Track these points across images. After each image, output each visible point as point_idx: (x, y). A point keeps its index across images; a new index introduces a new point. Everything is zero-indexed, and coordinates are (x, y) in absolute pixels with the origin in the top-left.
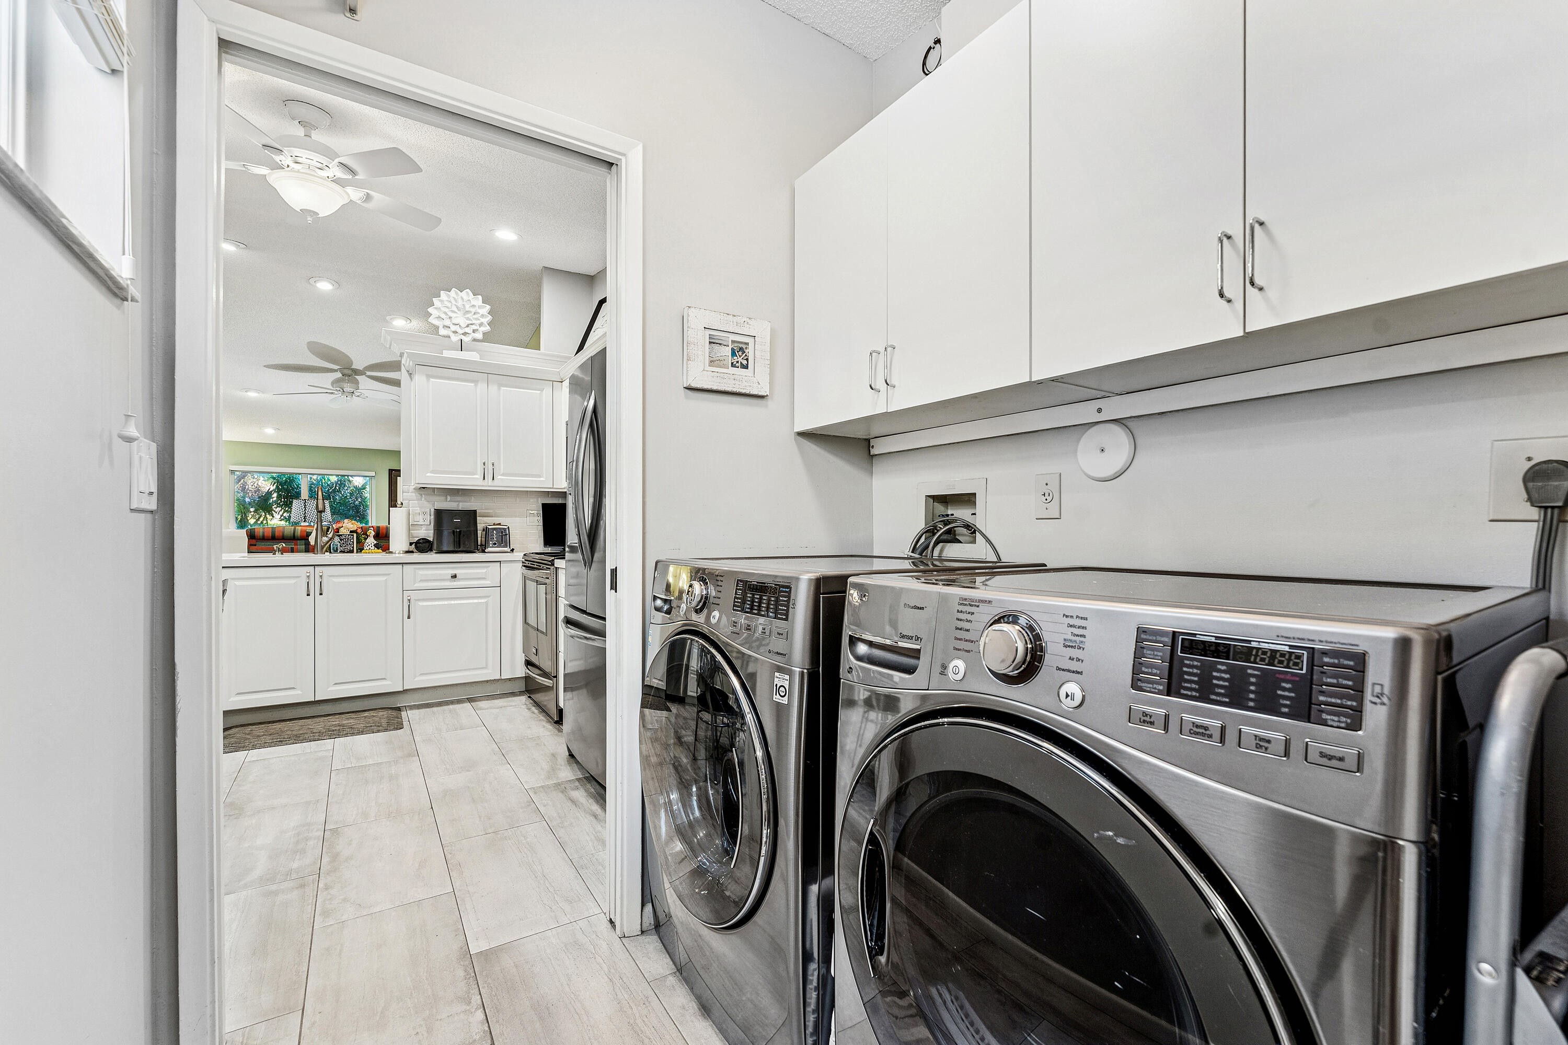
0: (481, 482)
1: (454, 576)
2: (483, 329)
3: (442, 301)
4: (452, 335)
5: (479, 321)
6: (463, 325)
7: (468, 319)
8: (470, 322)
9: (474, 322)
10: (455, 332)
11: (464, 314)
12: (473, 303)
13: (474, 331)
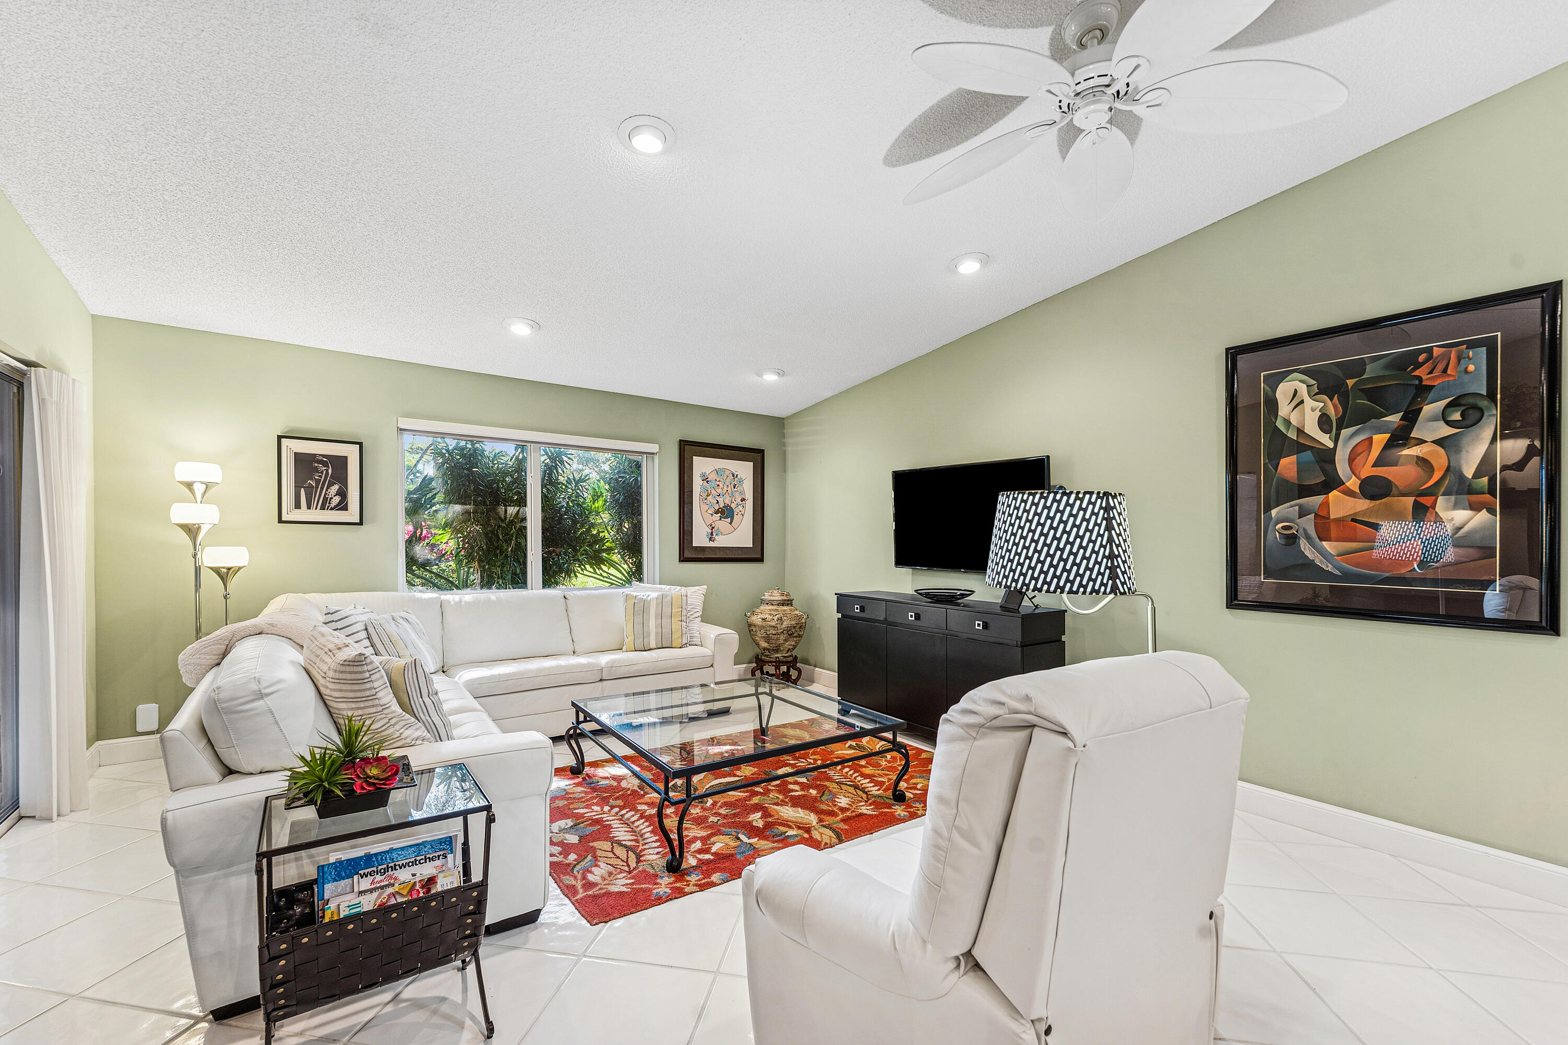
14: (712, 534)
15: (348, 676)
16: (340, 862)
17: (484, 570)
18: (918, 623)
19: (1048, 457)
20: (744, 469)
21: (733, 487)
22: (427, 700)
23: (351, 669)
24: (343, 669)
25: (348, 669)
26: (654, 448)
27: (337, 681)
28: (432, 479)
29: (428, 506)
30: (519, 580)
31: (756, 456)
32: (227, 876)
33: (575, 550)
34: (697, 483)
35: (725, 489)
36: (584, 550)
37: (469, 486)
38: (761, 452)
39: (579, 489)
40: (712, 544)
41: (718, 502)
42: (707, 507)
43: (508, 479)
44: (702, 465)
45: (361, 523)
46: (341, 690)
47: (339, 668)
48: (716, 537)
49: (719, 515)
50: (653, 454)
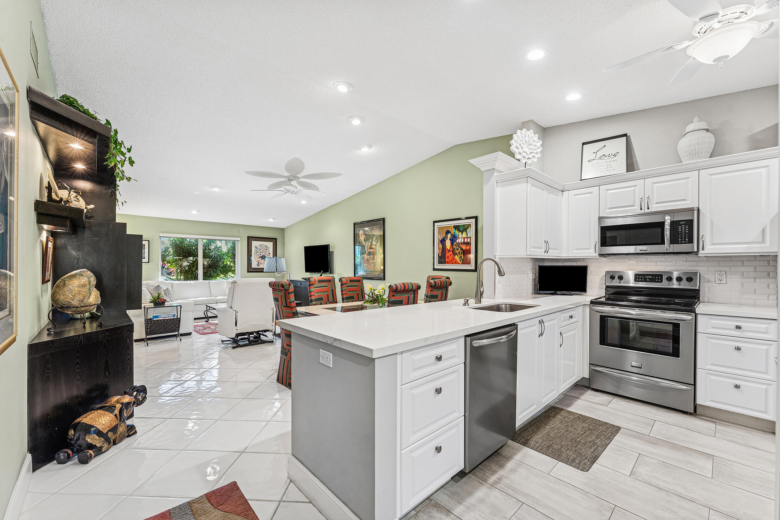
0: (544, 254)
1: (571, 317)
2: (537, 156)
3: (518, 136)
4: (522, 159)
5: (536, 151)
6: (528, 153)
7: (530, 149)
8: (532, 151)
9: (534, 151)
10: (524, 157)
11: (528, 146)
12: (534, 139)
13: (534, 157)
14: (258, 264)
15: (156, 289)
16: (156, 316)
17: (185, 276)
18: (301, 286)
19: (329, 245)
20: (270, 245)
21: (266, 250)
22: (170, 296)
23: (157, 288)
24: (155, 288)
25: (156, 288)
26: (239, 239)
27: (154, 290)
28: (168, 248)
29: (167, 256)
30: (196, 278)
31: (274, 240)
32: (137, 318)
33: (216, 270)
34: (253, 249)
35: (263, 250)
36: (219, 269)
37: (181, 250)
38: (276, 239)
39: (219, 250)
40: (258, 267)
41: (260, 254)
42: (257, 256)
43: (194, 248)
44: (255, 244)
45: (149, 262)
46: (154, 292)
47: (154, 288)
48: (260, 265)
49: (261, 258)
50: (239, 240)
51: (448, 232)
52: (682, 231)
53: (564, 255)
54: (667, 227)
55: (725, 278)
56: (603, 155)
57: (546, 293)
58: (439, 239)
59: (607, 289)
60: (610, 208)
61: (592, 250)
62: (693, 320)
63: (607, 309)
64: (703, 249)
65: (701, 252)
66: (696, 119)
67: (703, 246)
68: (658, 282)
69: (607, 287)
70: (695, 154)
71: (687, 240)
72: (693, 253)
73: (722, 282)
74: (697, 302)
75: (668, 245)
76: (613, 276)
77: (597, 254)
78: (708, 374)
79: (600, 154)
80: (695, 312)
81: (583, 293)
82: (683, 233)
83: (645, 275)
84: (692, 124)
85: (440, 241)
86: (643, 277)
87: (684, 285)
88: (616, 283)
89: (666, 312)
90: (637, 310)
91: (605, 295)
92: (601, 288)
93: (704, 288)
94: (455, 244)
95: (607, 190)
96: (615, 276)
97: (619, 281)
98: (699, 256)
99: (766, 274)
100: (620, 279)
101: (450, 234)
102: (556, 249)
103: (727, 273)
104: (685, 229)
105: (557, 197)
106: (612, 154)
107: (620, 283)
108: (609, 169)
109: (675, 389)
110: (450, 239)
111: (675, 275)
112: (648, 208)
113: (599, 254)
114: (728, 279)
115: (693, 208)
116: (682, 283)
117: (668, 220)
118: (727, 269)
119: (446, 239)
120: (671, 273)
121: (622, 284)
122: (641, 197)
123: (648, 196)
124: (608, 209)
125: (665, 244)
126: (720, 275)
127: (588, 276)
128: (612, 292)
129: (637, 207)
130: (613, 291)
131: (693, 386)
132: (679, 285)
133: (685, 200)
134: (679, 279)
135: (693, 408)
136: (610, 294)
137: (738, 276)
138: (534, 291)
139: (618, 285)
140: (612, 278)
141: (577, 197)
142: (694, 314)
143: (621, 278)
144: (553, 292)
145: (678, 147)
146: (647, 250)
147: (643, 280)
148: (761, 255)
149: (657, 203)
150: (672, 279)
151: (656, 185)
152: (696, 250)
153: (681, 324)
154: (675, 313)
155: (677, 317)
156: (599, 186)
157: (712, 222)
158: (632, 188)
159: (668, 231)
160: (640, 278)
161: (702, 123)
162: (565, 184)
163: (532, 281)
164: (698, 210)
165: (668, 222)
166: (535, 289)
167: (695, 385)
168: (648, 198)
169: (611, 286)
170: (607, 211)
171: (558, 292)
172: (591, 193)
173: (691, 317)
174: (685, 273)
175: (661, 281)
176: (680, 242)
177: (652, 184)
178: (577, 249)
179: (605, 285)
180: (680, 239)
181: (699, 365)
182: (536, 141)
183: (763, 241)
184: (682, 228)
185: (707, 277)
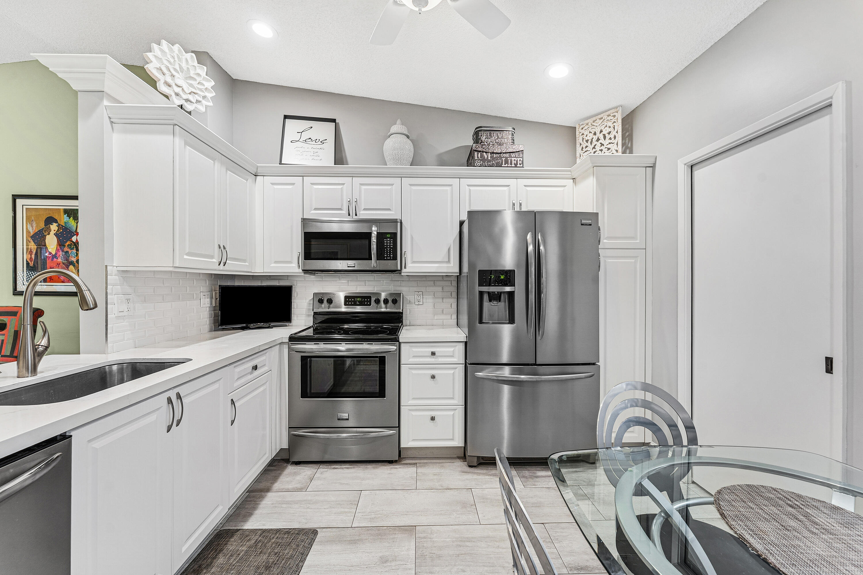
0: (216, 267)
1: (255, 368)
2: (205, 102)
3: (163, 51)
4: (174, 97)
5: (204, 94)
6: (187, 91)
7: (191, 85)
8: (194, 90)
9: (198, 92)
10: (177, 94)
13: (198, 101)
51: (50, 220)
52: (387, 245)
53: (259, 269)
54: (374, 239)
55: (422, 299)
56: (309, 139)
57: (233, 328)
58: (28, 232)
59: (316, 317)
60: (316, 209)
61: (295, 265)
62: (397, 351)
63: (310, 347)
64: (405, 268)
65: (404, 270)
66: (399, 122)
67: (405, 263)
68: (367, 305)
69: (315, 313)
70: (398, 160)
71: (392, 256)
72: (397, 272)
73: (420, 303)
74: (401, 327)
75: (375, 261)
76: (321, 299)
77: (301, 271)
78: (410, 410)
79: (305, 136)
80: (398, 341)
81: (287, 324)
82: (388, 248)
83: (354, 297)
84: (396, 126)
85: (31, 237)
86: (353, 300)
87: (390, 309)
88: (324, 308)
89: (373, 344)
90: (343, 344)
91: (312, 325)
92: (309, 315)
93: (407, 310)
94: (67, 244)
95: (312, 184)
96: (323, 300)
97: (328, 305)
98: (402, 275)
99: (449, 294)
100: (330, 303)
101: (55, 225)
102: (244, 261)
103: (423, 294)
104: (390, 243)
105: (246, 181)
106: (319, 140)
107: (329, 308)
108: (316, 158)
109: (382, 437)
110: (56, 235)
111: (383, 296)
112: (356, 215)
113: (303, 270)
114: (424, 300)
115: (397, 219)
116: (389, 305)
117: (375, 231)
118: (423, 289)
119: (47, 233)
120: (379, 294)
121: (332, 309)
122: (349, 200)
123: (356, 200)
124: (314, 210)
125: (372, 260)
126: (419, 296)
127: (293, 300)
128: (320, 321)
129: (345, 212)
130: (321, 318)
131: (398, 428)
132: (386, 308)
133: (389, 210)
134: (386, 301)
135: (398, 455)
136: (318, 323)
137: (431, 296)
138: (214, 325)
139: (327, 310)
140: (321, 301)
141: (276, 187)
142: (398, 343)
143: (330, 301)
144: (244, 325)
145: (384, 148)
146: (354, 267)
147: (353, 303)
148: (446, 275)
149: (365, 209)
150: (380, 302)
151: (363, 187)
152: (399, 269)
153: (386, 357)
154: (381, 344)
155: (383, 348)
156: (303, 176)
157: (412, 238)
158: (340, 187)
159: (374, 244)
160: (350, 301)
161: (404, 127)
162: (258, 165)
163: (209, 311)
164: (401, 223)
165: (375, 234)
166: (215, 322)
167: (399, 427)
168: (356, 202)
169: (319, 312)
170: (312, 212)
171: (252, 325)
172: (293, 184)
173: (395, 347)
174: (391, 294)
175: (370, 305)
176: (386, 258)
177: (360, 185)
178: (276, 262)
179: (313, 311)
180: (386, 255)
181: (402, 403)
182: (202, 77)
183: (449, 261)
184: (387, 242)
185: (408, 298)
